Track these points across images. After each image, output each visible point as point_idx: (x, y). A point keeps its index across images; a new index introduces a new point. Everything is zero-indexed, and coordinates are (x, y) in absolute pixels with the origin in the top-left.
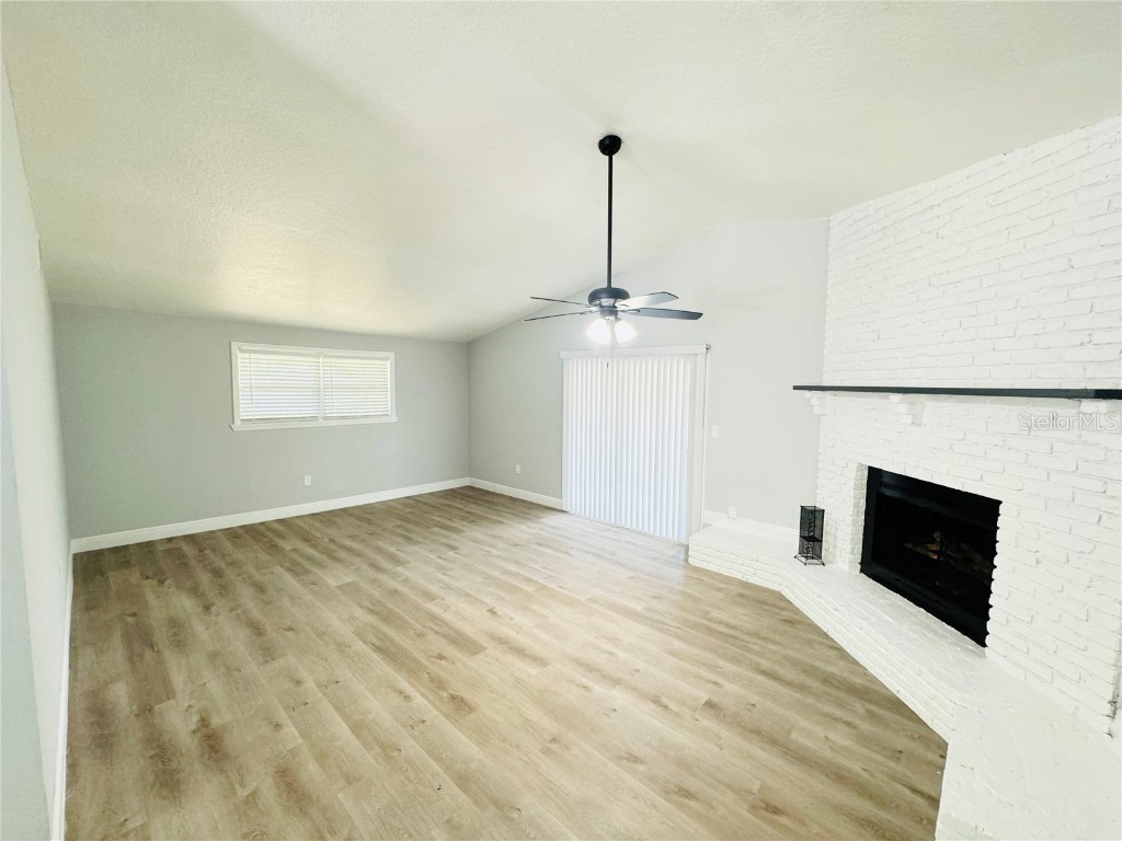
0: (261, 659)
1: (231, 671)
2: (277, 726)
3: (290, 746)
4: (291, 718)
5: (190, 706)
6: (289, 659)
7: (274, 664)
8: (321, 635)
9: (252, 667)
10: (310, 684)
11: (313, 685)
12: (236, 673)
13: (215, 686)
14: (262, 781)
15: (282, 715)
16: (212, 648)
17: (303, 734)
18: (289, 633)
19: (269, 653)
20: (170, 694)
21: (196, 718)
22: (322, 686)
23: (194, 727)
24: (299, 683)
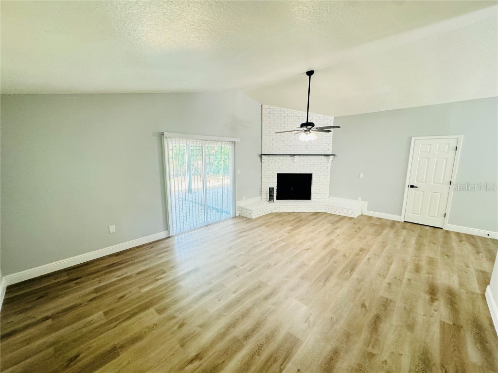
0: (391, 304)
1: (409, 311)
2: (409, 280)
3: (411, 274)
4: (403, 278)
5: (435, 311)
6: (382, 293)
7: (389, 297)
8: (358, 291)
9: (399, 304)
10: (387, 280)
11: (386, 279)
12: (407, 308)
13: (420, 310)
14: (424, 274)
15: (405, 280)
16: (408, 333)
17: (404, 273)
18: (367, 304)
19: (386, 304)
20: (443, 325)
21: (435, 304)
22: (384, 277)
23: (437, 302)
24: (389, 284)
